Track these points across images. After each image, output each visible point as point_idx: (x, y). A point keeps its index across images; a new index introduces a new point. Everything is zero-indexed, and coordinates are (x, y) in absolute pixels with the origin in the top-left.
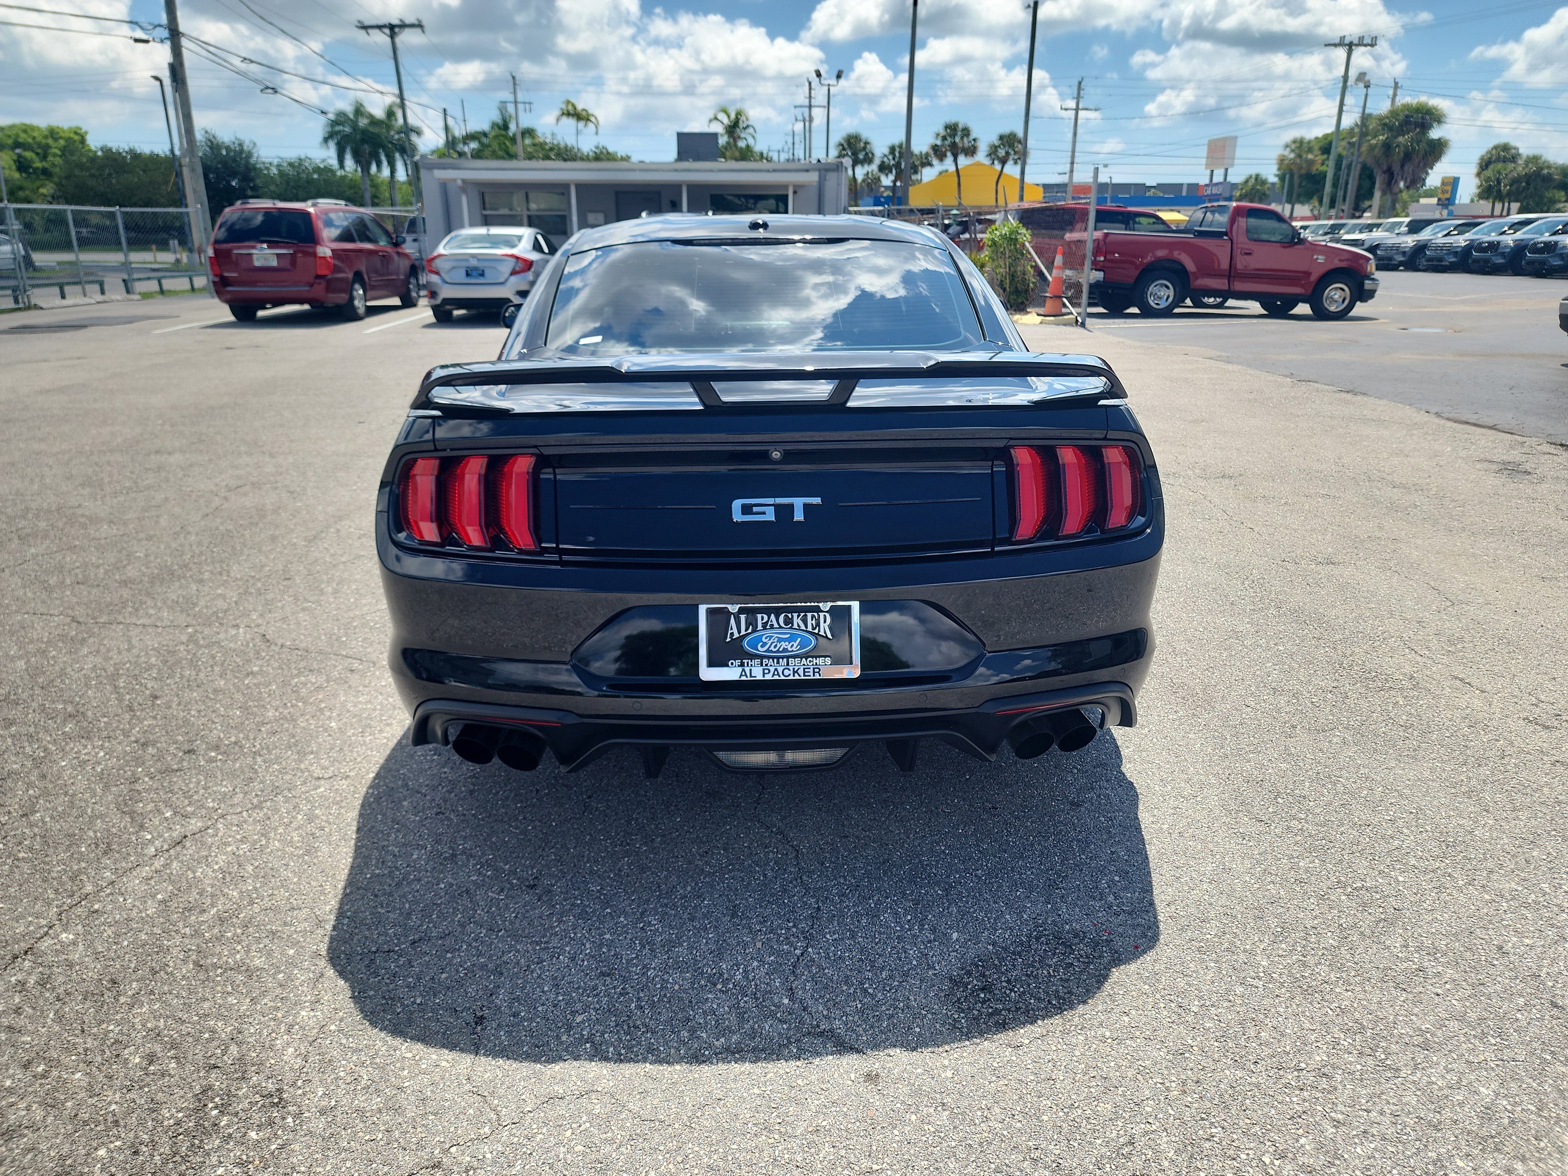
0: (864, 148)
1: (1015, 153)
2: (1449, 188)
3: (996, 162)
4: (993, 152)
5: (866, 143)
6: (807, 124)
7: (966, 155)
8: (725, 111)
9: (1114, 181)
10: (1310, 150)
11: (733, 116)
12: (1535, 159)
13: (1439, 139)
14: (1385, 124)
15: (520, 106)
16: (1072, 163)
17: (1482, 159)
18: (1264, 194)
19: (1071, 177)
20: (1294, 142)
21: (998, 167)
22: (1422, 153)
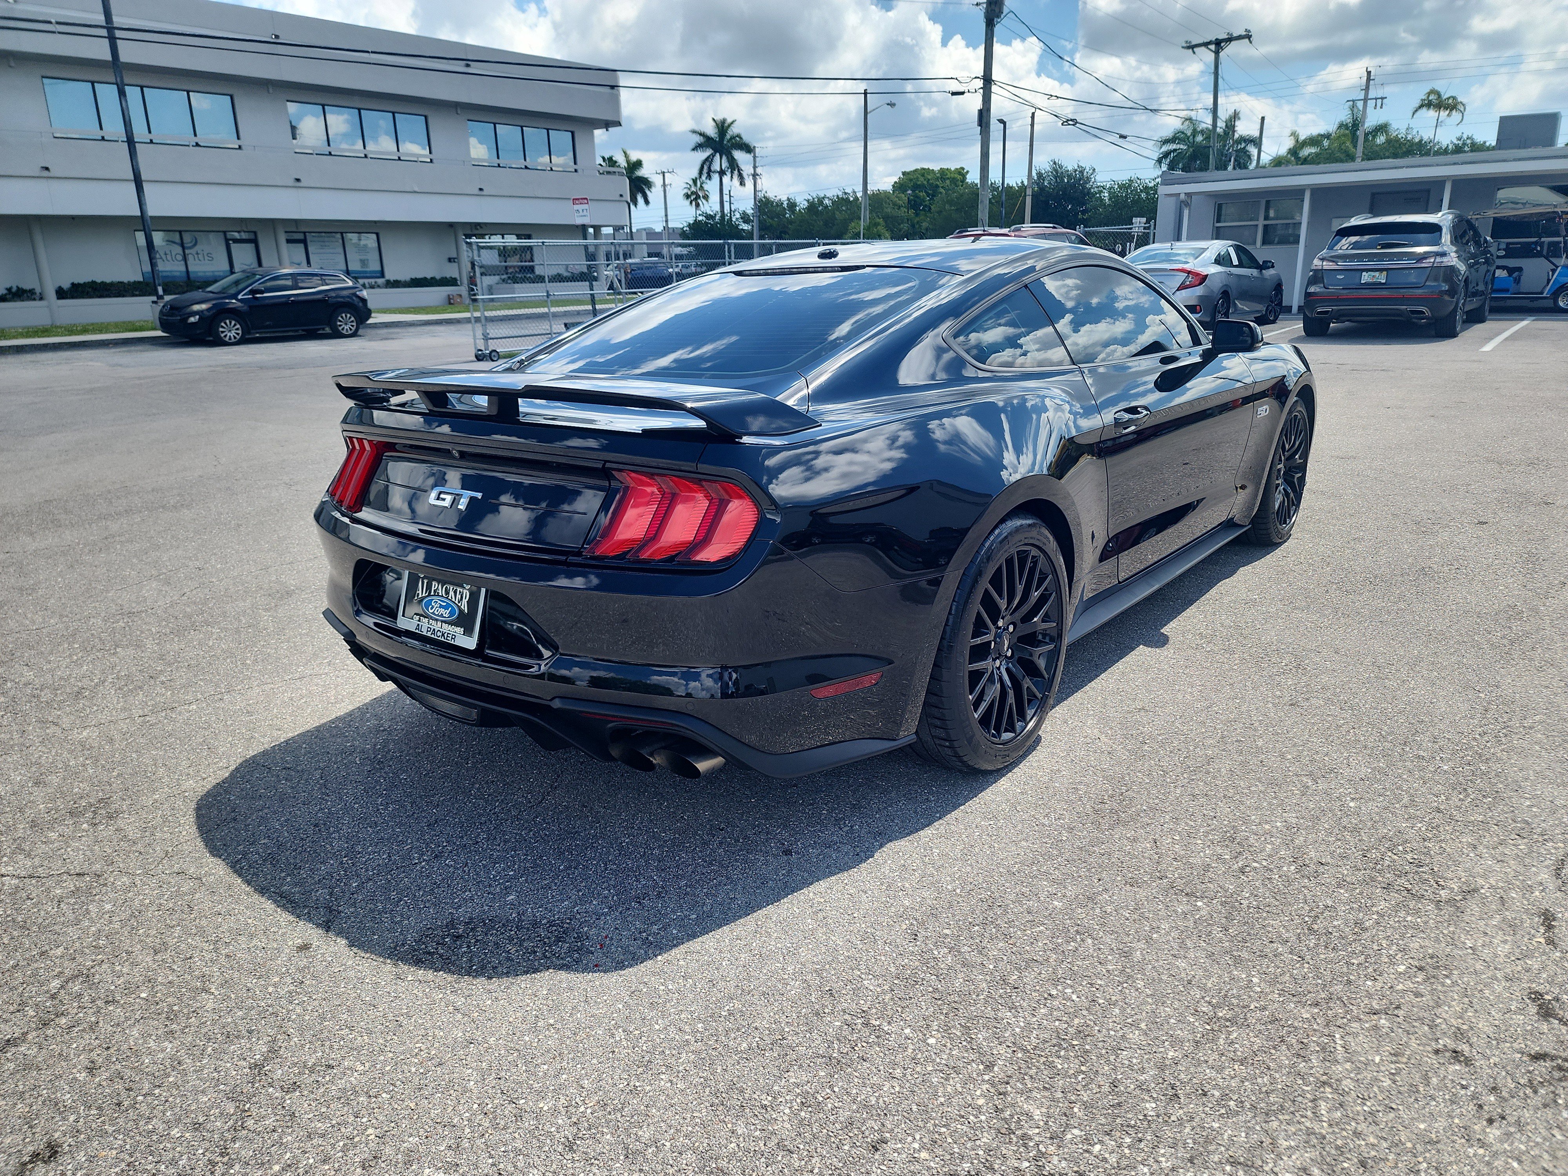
15: (1371, 103)
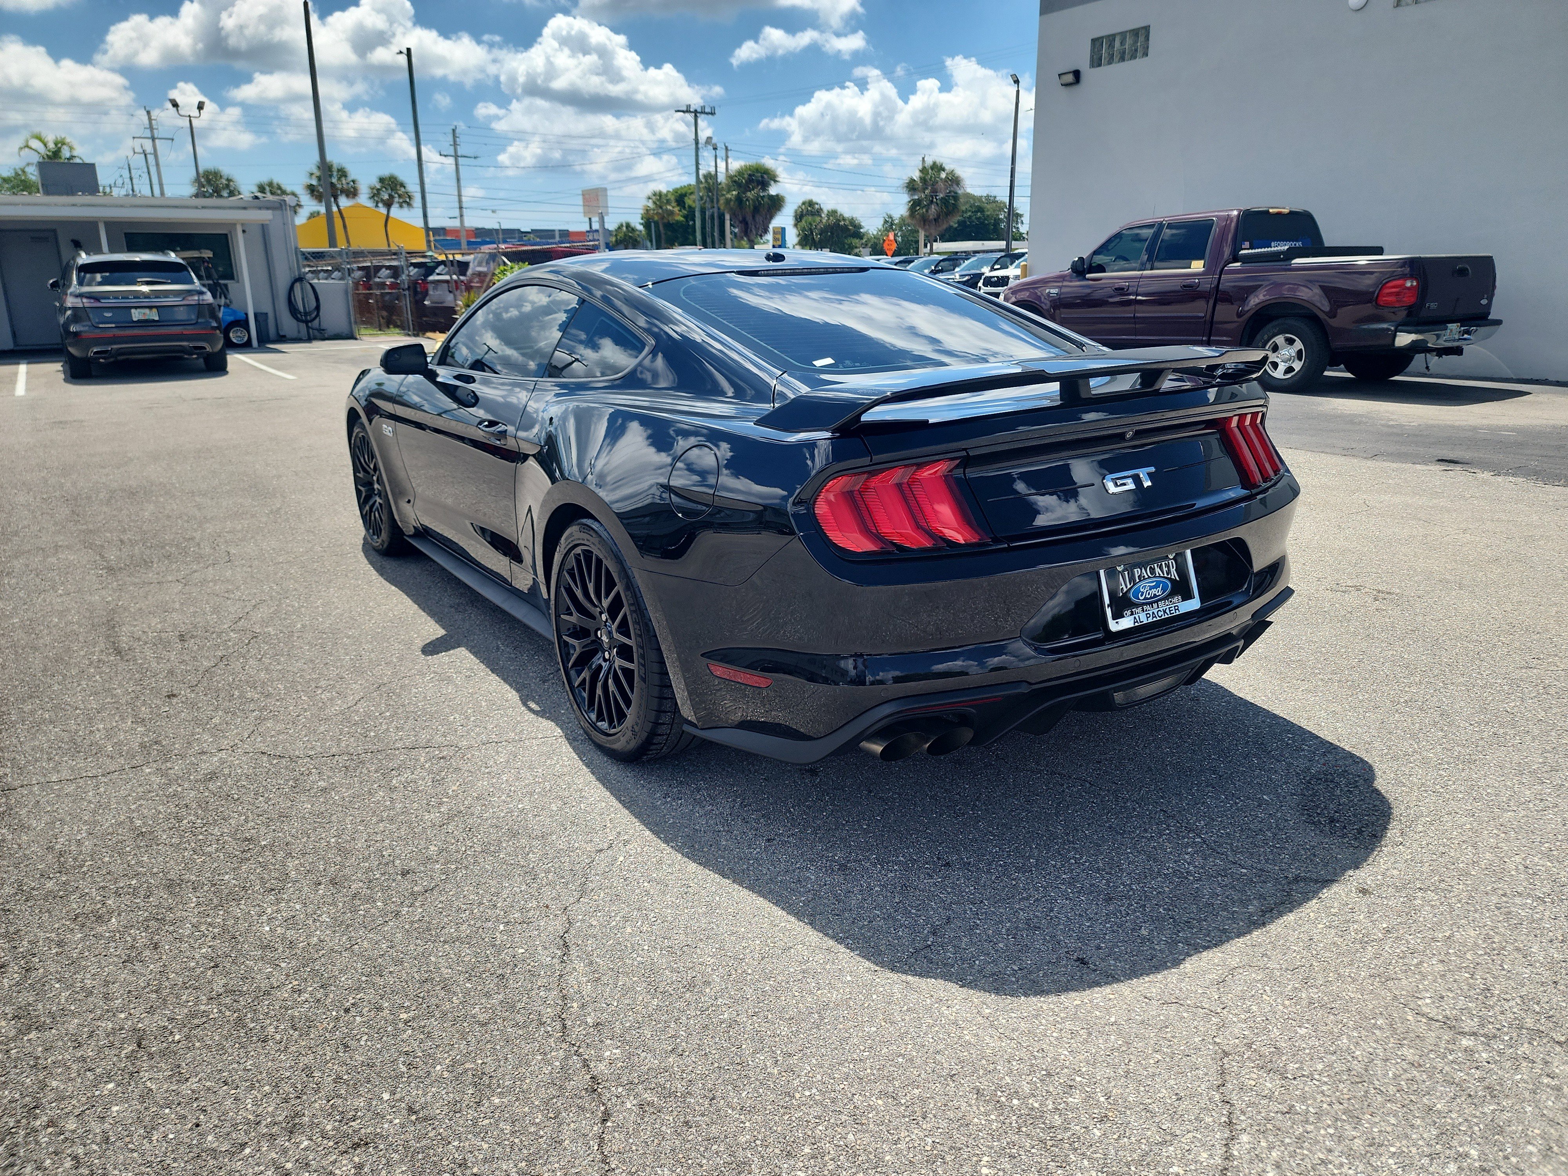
0: (228, 186)
1: (400, 196)
2: (779, 236)
3: (380, 205)
4: (375, 195)
5: (229, 180)
6: (151, 158)
7: (347, 196)
8: (39, 138)
9: (503, 227)
10: (668, 202)
11: (51, 145)
12: (834, 212)
13: (777, 195)
14: (735, 182)
16: (461, 208)
17: (796, 212)
18: (636, 240)
19: (462, 222)
20: (655, 195)
21: (383, 210)
22: (766, 206)
